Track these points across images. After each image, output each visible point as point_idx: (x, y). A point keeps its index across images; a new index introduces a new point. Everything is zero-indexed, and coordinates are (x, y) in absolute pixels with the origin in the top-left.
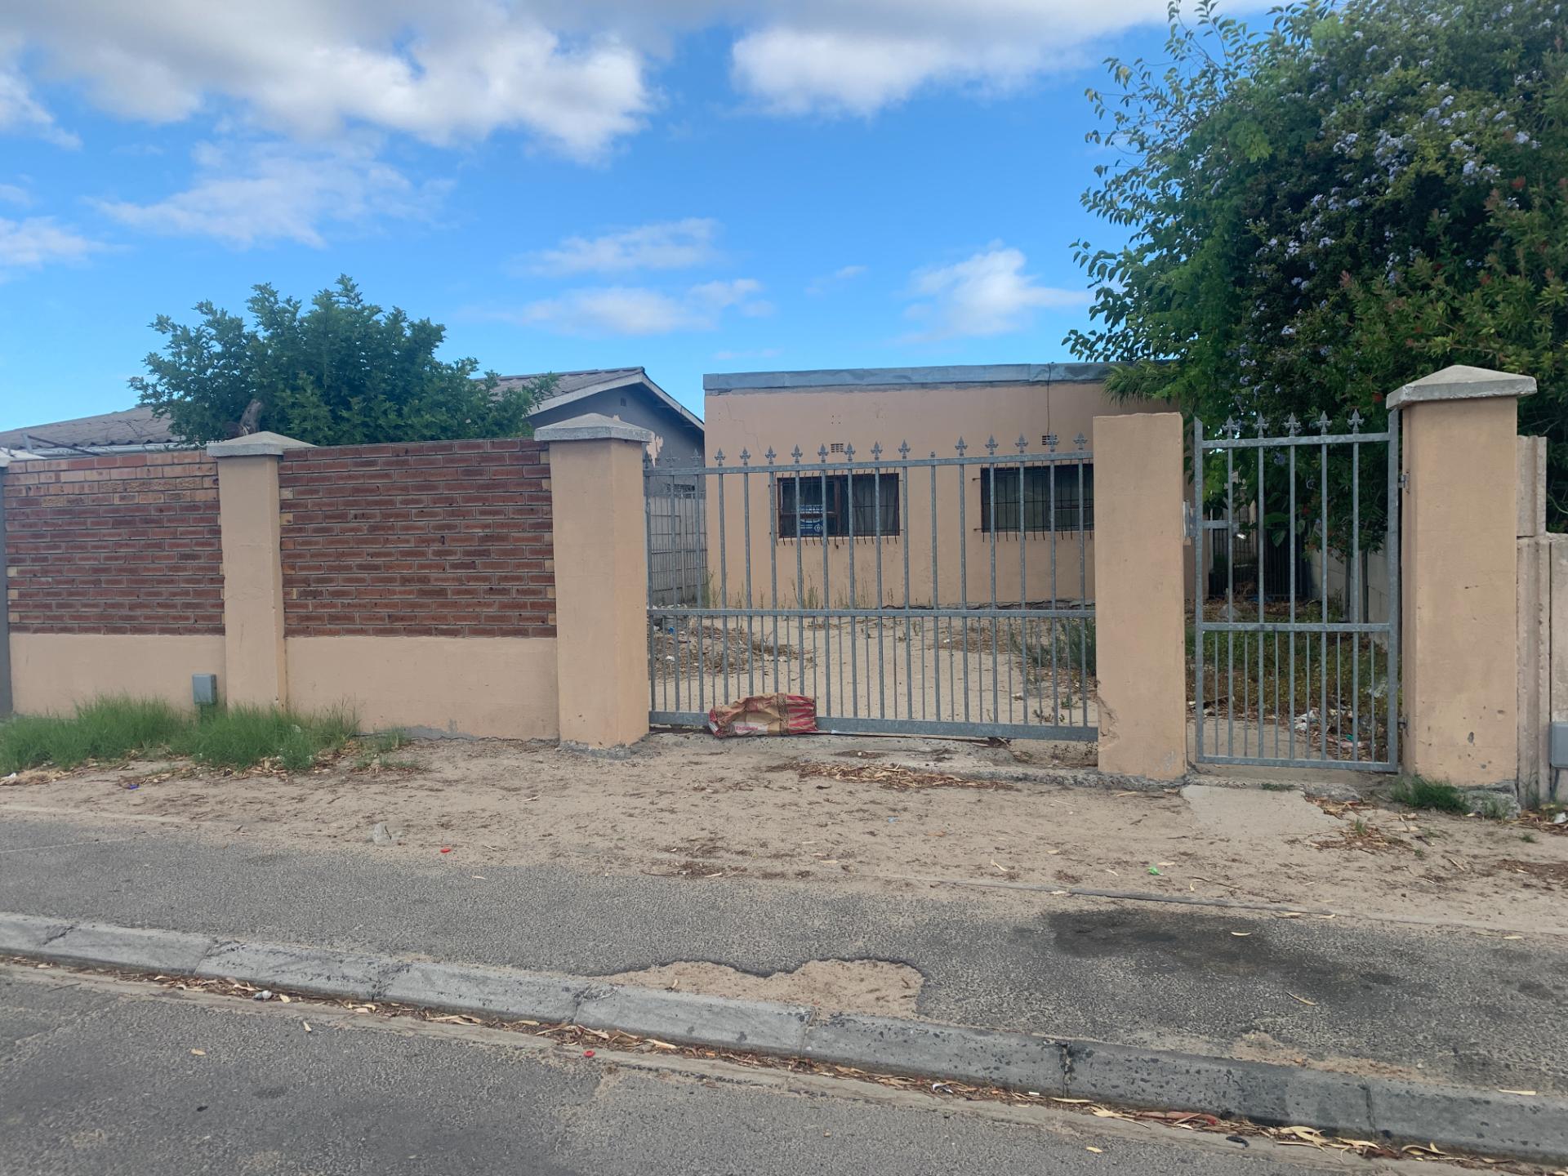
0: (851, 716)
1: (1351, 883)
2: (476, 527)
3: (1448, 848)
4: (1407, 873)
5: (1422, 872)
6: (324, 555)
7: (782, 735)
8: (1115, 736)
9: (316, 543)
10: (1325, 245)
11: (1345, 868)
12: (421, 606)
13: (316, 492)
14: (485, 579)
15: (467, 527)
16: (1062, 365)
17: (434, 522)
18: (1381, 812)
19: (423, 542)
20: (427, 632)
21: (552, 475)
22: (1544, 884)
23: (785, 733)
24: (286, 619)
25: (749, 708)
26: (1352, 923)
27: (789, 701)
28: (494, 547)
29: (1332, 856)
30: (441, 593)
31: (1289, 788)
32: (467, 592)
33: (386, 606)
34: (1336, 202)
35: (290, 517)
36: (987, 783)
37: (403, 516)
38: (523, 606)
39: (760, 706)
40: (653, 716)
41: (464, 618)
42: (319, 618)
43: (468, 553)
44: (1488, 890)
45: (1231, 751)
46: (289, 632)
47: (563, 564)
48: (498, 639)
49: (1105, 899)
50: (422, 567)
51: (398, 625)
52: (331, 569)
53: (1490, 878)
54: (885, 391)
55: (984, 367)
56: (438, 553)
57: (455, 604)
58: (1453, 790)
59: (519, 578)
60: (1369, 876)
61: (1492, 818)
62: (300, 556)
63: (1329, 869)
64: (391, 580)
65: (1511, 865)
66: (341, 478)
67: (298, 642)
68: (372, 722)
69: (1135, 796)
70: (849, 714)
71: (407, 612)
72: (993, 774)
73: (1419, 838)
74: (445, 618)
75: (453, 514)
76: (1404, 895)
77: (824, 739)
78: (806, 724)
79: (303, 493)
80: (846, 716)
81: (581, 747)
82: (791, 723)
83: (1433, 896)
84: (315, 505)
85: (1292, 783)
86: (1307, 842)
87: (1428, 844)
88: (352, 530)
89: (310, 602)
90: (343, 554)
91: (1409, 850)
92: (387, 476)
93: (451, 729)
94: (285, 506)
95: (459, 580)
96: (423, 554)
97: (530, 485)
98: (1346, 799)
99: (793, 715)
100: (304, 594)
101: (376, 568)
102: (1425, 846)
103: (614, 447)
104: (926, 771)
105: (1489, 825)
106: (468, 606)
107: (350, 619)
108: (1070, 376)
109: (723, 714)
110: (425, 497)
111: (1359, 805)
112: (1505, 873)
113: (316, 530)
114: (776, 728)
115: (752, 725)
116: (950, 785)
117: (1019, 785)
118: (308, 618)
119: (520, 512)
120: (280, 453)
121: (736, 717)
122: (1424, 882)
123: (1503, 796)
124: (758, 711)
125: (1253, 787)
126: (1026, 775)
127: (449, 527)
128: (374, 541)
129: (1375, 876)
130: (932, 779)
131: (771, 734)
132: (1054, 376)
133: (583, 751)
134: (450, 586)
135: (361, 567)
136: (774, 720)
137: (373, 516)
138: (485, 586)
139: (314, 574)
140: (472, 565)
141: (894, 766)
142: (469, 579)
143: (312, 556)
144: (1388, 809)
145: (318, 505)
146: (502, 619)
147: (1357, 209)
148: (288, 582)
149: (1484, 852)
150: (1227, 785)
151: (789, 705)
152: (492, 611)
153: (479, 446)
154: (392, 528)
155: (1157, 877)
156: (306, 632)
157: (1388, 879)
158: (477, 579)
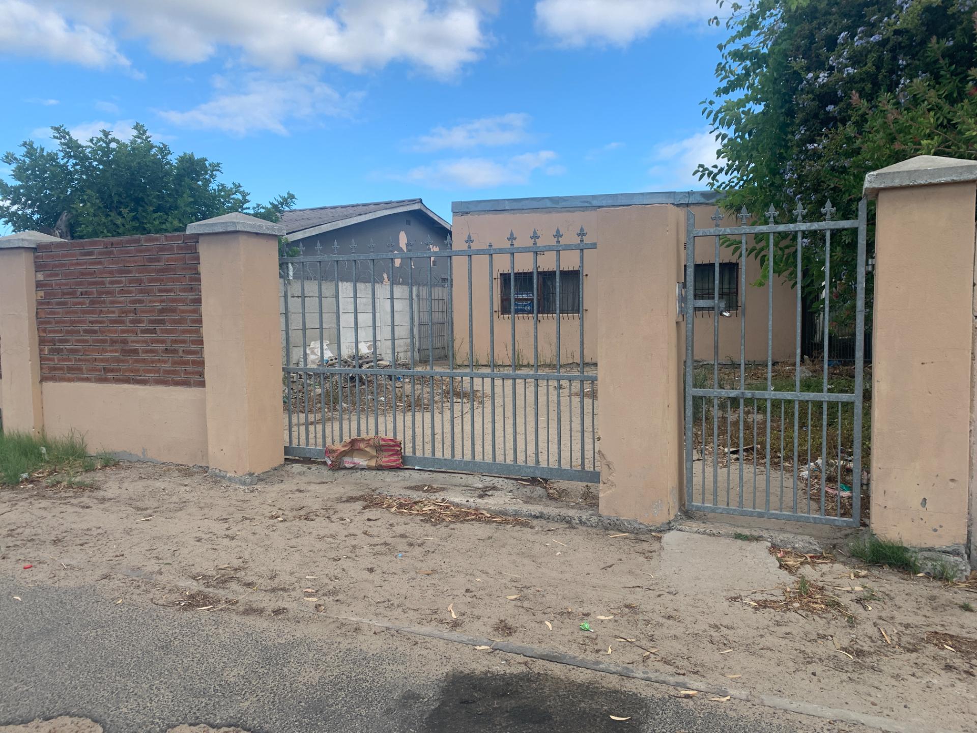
0: (430, 456)
1: (769, 653)
2: (155, 302)
3: (884, 614)
4: (830, 643)
5: (846, 643)
6: (63, 322)
7: (378, 469)
8: (613, 485)
9: (58, 313)
10: (848, 74)
11: (772, 633)
12: (123, 361)
13: (57, 275)
14: (163, 342)
15: (151, 302)
17: (131, 297)
18: (838, 567)
19: (123, 313)
20: (127, 381)
21: (201, 262)
22: (966, 667)
23: (380, 468)
24: (41, 368)
25: (354, 447)
26: (743, 710)
27: (383, 443)
28: (167, 317)
29: (765, 617)
30: (135, 351)
31: (758, 539)
32: (151, 351)
33: (102, 360)
34: (861, 38)
35: (42, 293)
36: (510, 519)
37: (110, 294)
38: (186, 363)
39: (362, 446)
40: (287, 450)
41: (150, 371)
42: (61, 369)
43: (151, 322)
44: (906, 671)
45: (715, 502)
46: (43, 379)
47: (209, 331)
48: (172, 388)
49: (521, 659)
50: (123, 332)
51: (110, 375)
52: (68, 332)
53: (914, 655)
54: (574, 212)
55: (642, 194)
56: (133, 322)
57: (144, 361)
58: (906, 550)
59: (184, 342)
60: (791, 644)
61: (940, 579)
62: (49, 323)
63: (756, 633)
64: (103, 341)
65: (939, 638)
66: (72, 265)
67: (49, 386)
68: (94, 448)
69: (626, 538)
70: (428, 454)
71: (114, 366)
72: (516, 511)
73: (859, 601)
74: (138, 371)
75: (142, 291)
76: (814, 674)
77: (407, 473)
78: (395, 461)
79: (51, 275)
80: (426, 456)
81: (222, 474)
82: (385, 460)
83: (844, 676)
84: (57, 285)
85: (761, 534)
86: (747, 601)
87: (865, 608)
88: (79, 303)
89: (56, 357)
90: (75, 322)
91: (843, 615)
92: (100, 263)
93: (144, 456)
94: (39, 285)
95: (145, 342)
96: (123, 322)
97: (190, 269)
98: (808, 552)
99: (386, 454)
100: (52, 351)
101: (95, 332)
102: (861, 610)
103: (242, 239)
104: (465, 506)
105: (936, 589)
106: (152, 362)
107: (80, 370)
108: (703, 200)
109: (334, 451)
110: (124, 278)
111: (819, 558)
112: (931, 649)
113: (58, 304)
114: (373, 463)
115: (356, 460)
116: (479, 520)
117: (535, 522)
118: (55, 369)
119: (184, 290)
120: (34, 246)
121: (344, 454)
122: (843, 655)
123: (952, 558)
124: (360, 450)
125: (728, 536)
126: (541, 513)
127: (140, 302)
128: (92, 312)
129: (797, 645)
130: (467, 514)
131: (369, 468)
132: (692, 200)
133: (224, 477)
134: (141, 347)
135: (86, 331)
136: (372, 457)
137: (91, 294)
138: (162, 347)
139: (58, 336)
140: (153, 331)
141: (443, 500)
142: (153, 342)
143: (56, 323)
144: (844, 563)
145: (60, 285)
146: (174, 372)
147: (878, 43)
148: (42, 342)
149: (919, 620)
150: (704, 533)
151: (383, 446)
152: (167, 366)
153: (157, 240)
154: (104, 302)
155: (586, 634)
156: (53, 379)
157: (808, 651)
158: (158, 341)
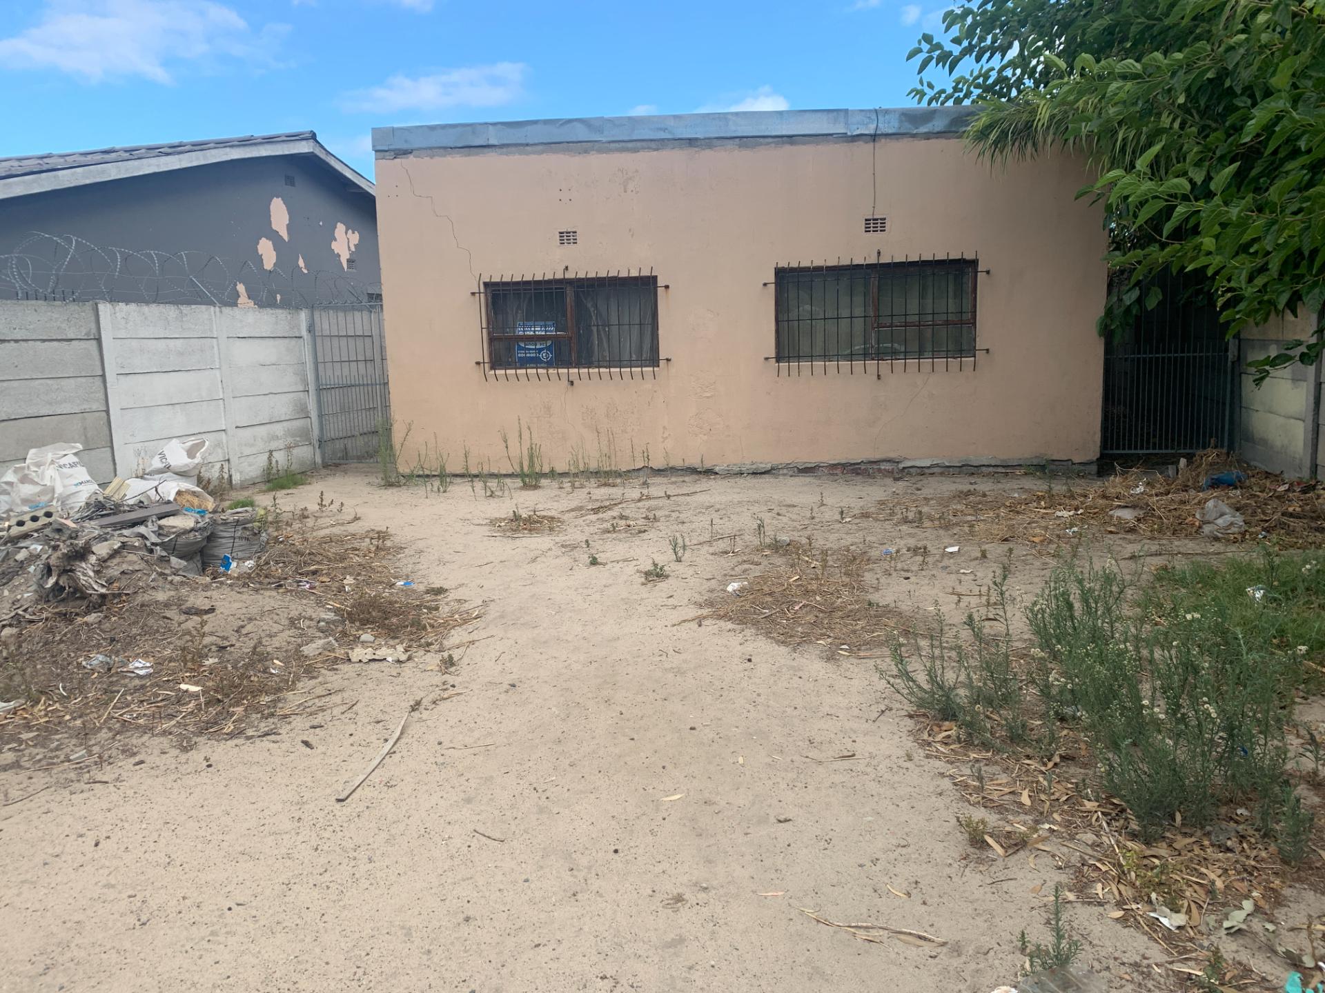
16: (894, 111)
54: (635, 150)
108: (907, 127)
132: (884, 127)
